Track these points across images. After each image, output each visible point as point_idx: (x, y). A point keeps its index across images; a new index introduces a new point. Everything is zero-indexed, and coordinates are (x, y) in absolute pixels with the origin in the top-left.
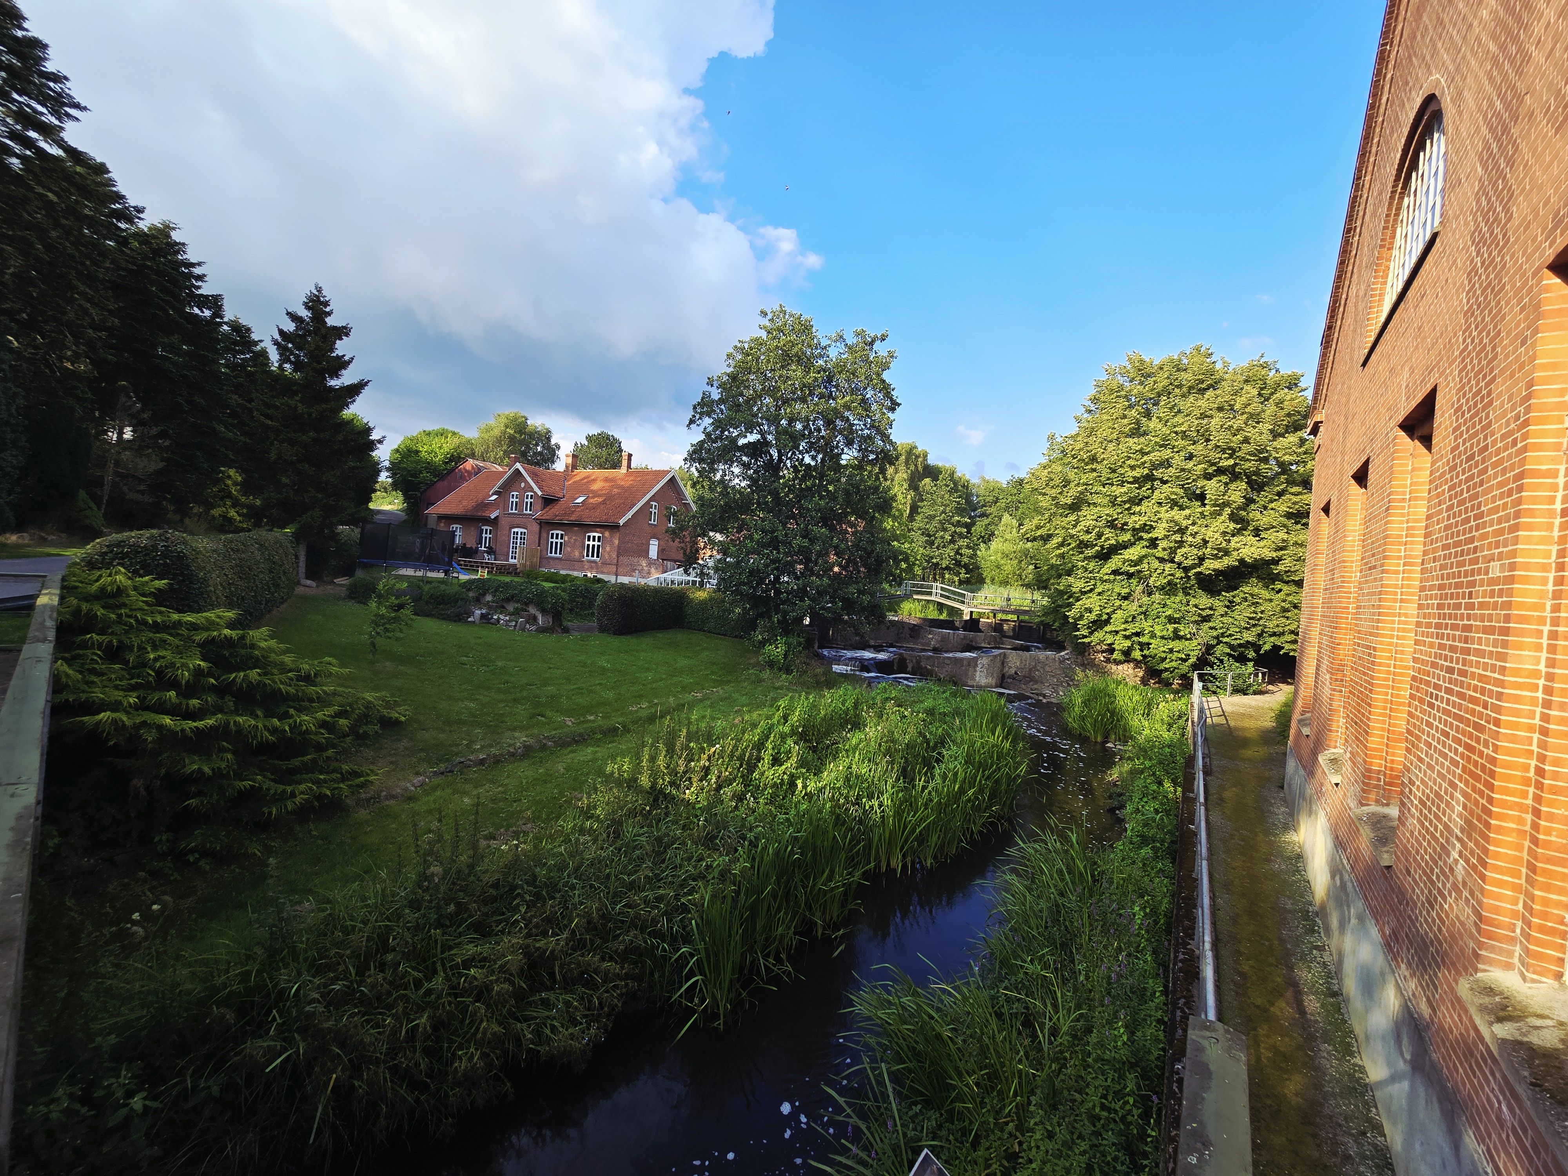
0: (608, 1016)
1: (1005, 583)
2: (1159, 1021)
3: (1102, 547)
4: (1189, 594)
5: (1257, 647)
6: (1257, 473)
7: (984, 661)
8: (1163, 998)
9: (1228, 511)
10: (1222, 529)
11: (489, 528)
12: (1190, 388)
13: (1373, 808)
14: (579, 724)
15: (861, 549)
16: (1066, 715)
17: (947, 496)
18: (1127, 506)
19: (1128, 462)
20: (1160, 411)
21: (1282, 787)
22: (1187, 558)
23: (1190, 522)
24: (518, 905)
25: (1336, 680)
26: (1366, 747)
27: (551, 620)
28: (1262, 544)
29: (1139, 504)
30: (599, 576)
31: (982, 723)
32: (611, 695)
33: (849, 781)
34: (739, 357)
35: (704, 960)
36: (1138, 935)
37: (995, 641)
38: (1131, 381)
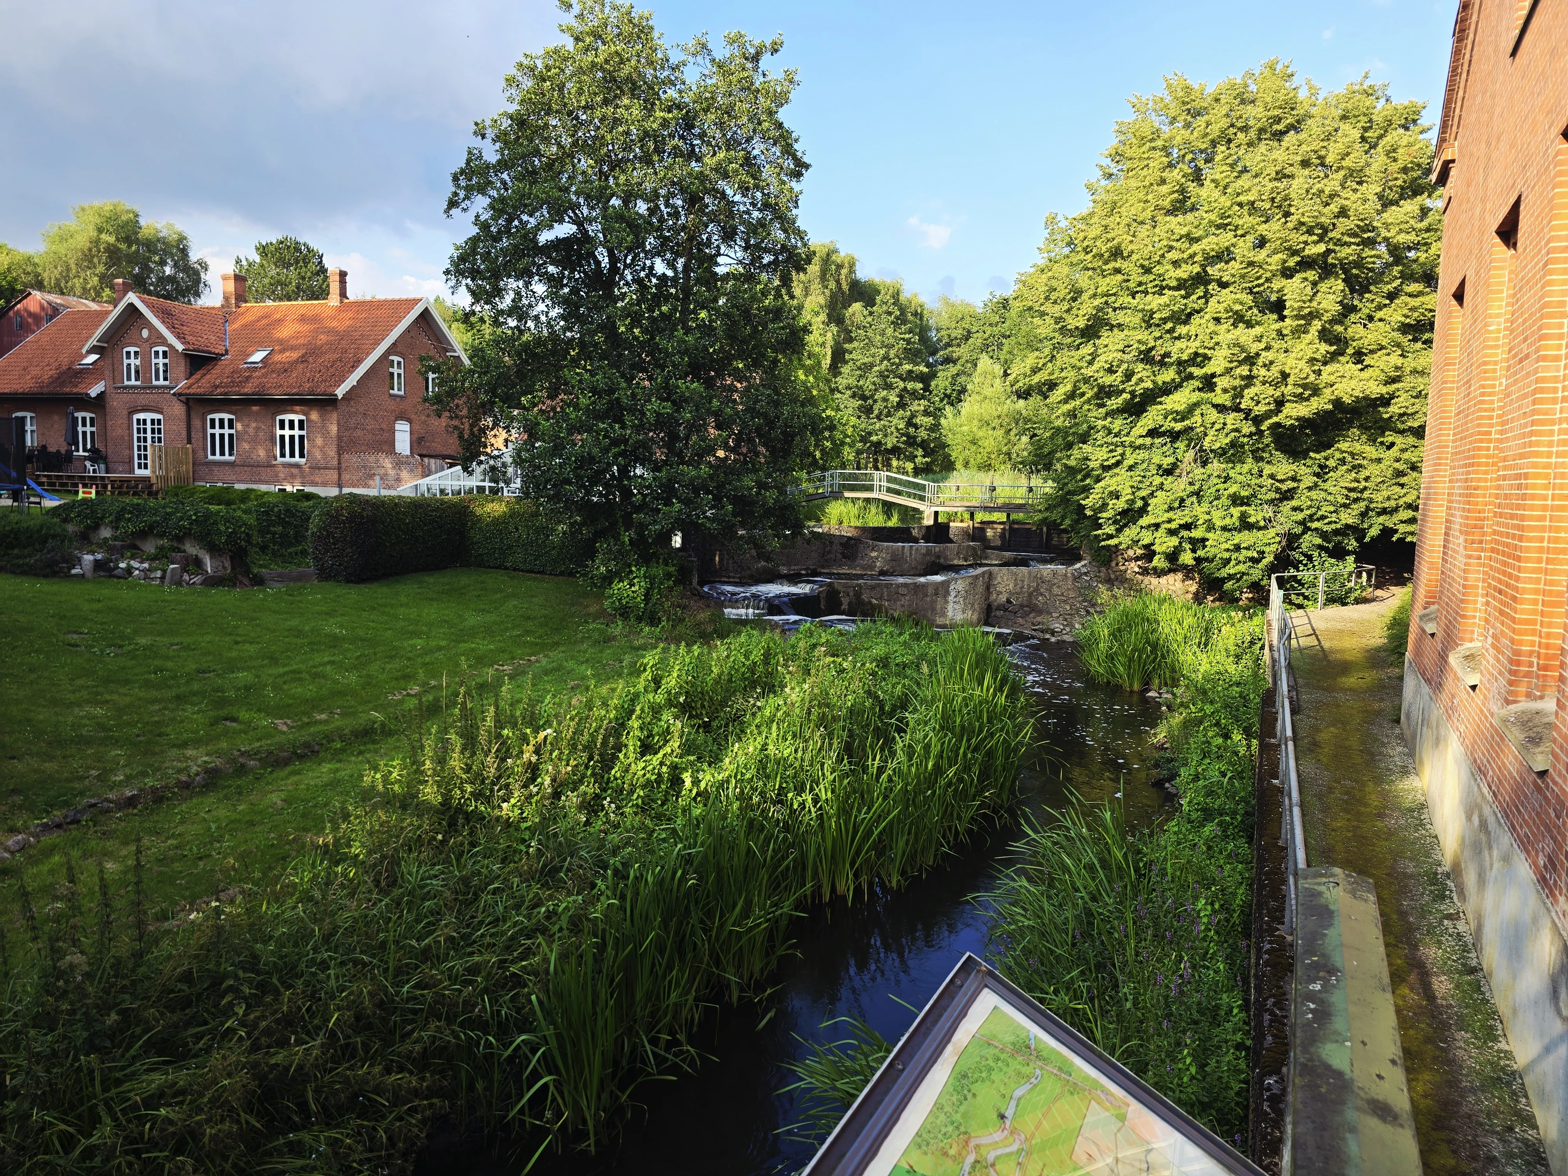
0: (405, 1155)
1: (986, 467)
2: (1239, 1047)
3: (1132, 393)
4: (1262, 459)
5: (1358, 532)
6: (1359, 263)
7: (959, 585)
8: (1243, 1015)
9: (1317, 325)
10: (1310, 354)
11: (88, 415)
12: (1262, 131)
13: (1524, 705)
14: (301, 727)
15: (759, 415)
16: (1085, 655)
17: (890, 331)
18: (1169, 325)
19: (1169, 256)
20: (1215, 172)
21: (1398, 721)
22: (1258, 402)
23: (1262, 345)
24: (231, 1005)
25: (1473, 542)
26: (1513, 620)
27: (228, 564)
28: (1365, 374)
29: (1186, 322)
30: (308, 489)
31: (962, 670)
32: (353, 678)
33: (765, 768)
34: (528, 83)
35: (556, 1053)
36: (1204, 939)
37: (975, 555)
38: (1172, 123)
